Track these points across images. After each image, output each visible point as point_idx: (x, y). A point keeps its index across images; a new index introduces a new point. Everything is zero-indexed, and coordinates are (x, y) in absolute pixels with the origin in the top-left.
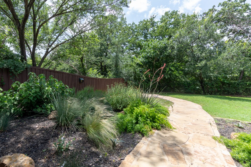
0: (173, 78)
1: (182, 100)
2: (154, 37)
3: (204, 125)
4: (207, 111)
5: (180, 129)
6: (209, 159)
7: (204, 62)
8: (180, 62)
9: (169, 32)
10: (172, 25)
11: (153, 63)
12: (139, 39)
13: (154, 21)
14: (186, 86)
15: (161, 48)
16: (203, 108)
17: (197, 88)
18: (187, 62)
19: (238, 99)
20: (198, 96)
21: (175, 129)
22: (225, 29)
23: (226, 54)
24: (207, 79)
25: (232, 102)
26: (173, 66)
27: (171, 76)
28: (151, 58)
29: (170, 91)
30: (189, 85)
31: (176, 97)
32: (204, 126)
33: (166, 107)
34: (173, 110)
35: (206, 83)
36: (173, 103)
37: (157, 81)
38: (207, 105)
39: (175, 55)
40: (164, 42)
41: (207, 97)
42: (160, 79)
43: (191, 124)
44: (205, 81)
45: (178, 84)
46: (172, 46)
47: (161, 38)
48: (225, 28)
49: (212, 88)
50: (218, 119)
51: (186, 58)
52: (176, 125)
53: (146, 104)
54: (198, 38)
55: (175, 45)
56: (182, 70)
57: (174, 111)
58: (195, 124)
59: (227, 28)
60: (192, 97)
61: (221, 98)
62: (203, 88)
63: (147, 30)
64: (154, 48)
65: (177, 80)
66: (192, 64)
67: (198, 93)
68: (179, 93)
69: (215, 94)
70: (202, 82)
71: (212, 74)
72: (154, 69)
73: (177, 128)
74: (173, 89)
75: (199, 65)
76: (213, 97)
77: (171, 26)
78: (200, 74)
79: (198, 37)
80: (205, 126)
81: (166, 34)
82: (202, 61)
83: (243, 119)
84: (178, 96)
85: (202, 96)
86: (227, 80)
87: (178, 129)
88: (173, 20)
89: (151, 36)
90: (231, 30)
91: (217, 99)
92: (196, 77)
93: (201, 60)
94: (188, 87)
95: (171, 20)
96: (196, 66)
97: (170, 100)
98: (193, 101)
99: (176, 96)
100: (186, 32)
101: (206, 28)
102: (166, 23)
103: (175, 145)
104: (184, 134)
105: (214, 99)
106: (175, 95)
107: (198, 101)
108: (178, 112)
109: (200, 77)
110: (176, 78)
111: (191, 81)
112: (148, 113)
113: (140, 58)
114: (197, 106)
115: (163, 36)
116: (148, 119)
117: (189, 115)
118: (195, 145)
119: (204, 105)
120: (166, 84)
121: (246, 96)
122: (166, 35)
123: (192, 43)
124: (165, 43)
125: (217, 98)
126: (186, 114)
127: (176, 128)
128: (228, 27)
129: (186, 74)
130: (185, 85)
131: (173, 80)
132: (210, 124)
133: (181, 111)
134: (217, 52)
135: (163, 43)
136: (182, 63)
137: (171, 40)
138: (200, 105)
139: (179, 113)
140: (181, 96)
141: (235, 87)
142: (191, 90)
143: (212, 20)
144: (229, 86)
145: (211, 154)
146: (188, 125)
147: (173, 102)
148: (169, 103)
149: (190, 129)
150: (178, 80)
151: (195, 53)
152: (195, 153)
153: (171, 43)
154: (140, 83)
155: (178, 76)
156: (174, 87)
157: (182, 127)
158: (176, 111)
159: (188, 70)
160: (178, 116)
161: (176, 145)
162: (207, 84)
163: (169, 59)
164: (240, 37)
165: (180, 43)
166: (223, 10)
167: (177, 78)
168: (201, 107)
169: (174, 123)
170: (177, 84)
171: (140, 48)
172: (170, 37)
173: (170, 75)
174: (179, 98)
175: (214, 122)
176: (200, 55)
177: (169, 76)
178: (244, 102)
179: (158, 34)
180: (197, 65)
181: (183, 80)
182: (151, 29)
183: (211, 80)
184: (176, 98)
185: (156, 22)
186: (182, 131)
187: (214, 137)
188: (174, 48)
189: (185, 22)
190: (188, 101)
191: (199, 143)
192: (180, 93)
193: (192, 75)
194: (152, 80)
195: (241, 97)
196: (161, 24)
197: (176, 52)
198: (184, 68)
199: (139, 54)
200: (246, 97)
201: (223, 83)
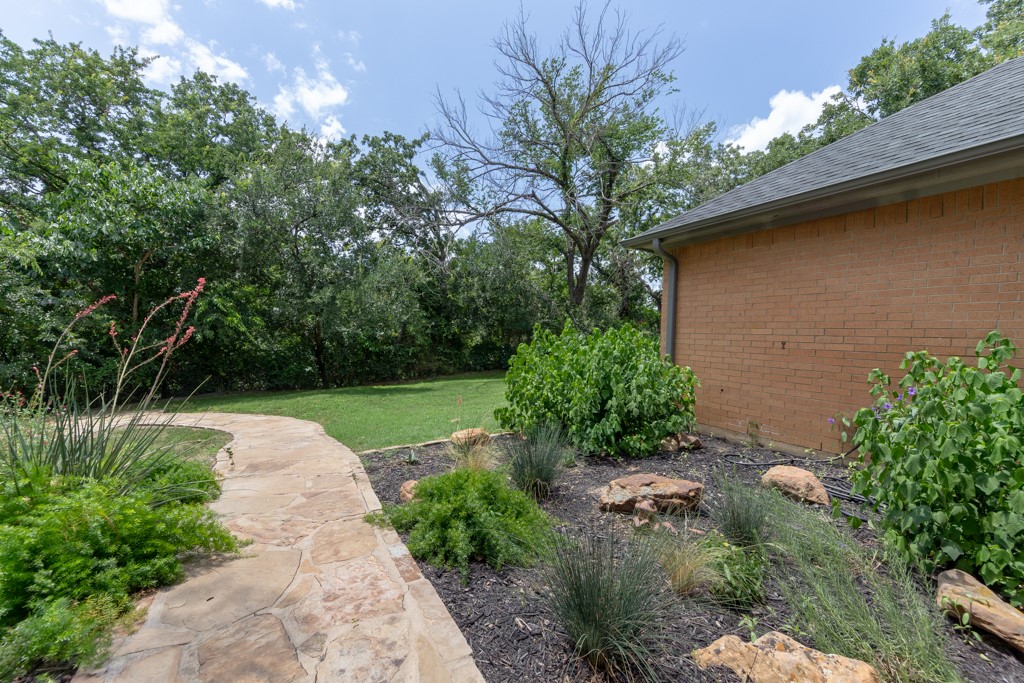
0: (226, 341)
1: (263, 417)
2: (138, 156)
3: (339, 489)
4: (339, 438)
5: (267, 534)
6: (365, 598)
7: (328, 292)
8: (253, 282)
9: (212, 158)
10: (226, 139)
11: (131, 273)
12: (40, 133)
13: (137, 81)
14: (273, 368)
15: (175, 212)
16: (329, 432)
17: (307, 370)
18: (277, 285)
19: (395, 389)
20: (310, 395)
21: (247, 544)
22: (375, 212)
23: (378, 277)
24: (331, 342)
25: (388, 399)
26: (227, 294)
27: (216, 334)
28: (121, 246)
29: (214, 391)
30: (282, 361)
31: (240, 411)
32: (340, 492)
33: (200, 458)
34: (232, 464)
35: (331, 354)
36: (230, 437)
37: (162, 357)
38: (335, 418)
39: (238, 255)
40: (193, 192)
41: (335, 393)
42: (175, 343)
43: (304, 500)
44: (327, 349)
45: (245, 361)
46: (225, 217)
47: (178, 170)
48: (376, 208)
49: (344, 366)
50: (367, 455)
51: (273, 272)
52: (250, 523)
53: (91, 479)
54: (315, 215)
55: (238, 218)
56: (262, 314)
57: (240, 468)
58: (315, 495)
59: (379, 210)
60: (293, 401)
61: (363, 393)
62: (321, 368)
63: (94, 102)
64: (140, 205)
65: (240, 347)
66: (293, 294)
67: (306, 385)
68: (249, 392)
69: (350, 384)
70: (319, 350)
71: (344, 329)
72: (136, 300)
73: (255, 538)
74: (226, 381)
75: (317, 299)
76: (347, 392)
77: (223, 140)
78: (317, 326)
79: (315, 211)
80: (344, 489)
81: (199, 161)
82: (325, 289)
83: (414, 439)
84: (246, 405)
85: (322, 393)
86: (376, 345)
87: (262, 540)
88: (229, 118)
89: (121, 145)
90: (386, 219)
91: (356, 397)
92: (303, 335)
93: (321, 287)
94: (281, 369)
95: (221, 114)
96: (309, 301)
97: (216, 428)
98: (297, 415)
99: (238, 405)
100: (277, 181)
101: (336, 192)
102: (201, 117)
103: (255, 615)
104: (284, 549)
105: (350, 398)
106: (237, 402)
107: (313, 409)
108: (254, 468)
109: (317, 336)
110: (238, 340)
111: (289, 349)
112: (102, 527)
113: (43, 233)
114: (310, 429)
115: (188, 167)
116: (108, 556)
117: (291, 467)
118: (322, 576)
119: (329, 422)
120: (198, 365)
121: (407, 381)
122: (201, 165)
123: (296, 227)
124: (196, 196)
125: (357, 393)
126: (284, 466)
127: (250, 537)
128: (381, 208)
129: (273, 325)
130: (269, 362)
131: (226, 347)
132: (352, 478)
133: (264, 460)
134: (360, 270)
135: (184, 193)
136: (262, 285)
137: (222, 193)
138: (317, 424)
139: (257, 473)
140: (257, 403)
141: (389, 362)
142: (288, 378)
143: (349, 173)
144: (379, 361)
145: (369, 578)
146: (294, 508)
147: (227, 431)
148: (214, 439)
149: (301, 518)
150: (246, 346)
151: (305, 260)
152: (325, 604)
153: (220, 205)
154: (42, 369)
155: (244, 333)
156: (229, 373)
157: (274, 525)
158: (243, 468)
159: (282, 314)
160: (256, 485)
161: (258, 613)
162: (331, 358)
163: (212, 263)
164: (402, 241)
165: (258, 216)
166: (372, 157)
167: (244, 341)
168: (321, 429)
169: (242, 522)
170: (242, 364)
171: (44, 182)
172: (218, 180)
173: (213, 327)
174: (252, 413)
175: (362, 466)
176: (317, 267)
177: (210, 334)
178: (408, 395)
179: (162, 147)
180: (310, 297)
181: (263, 346)
182: (118, 112)
183: (342, 345)
184: (239, 415)
185: (147, 91)
186: (276, 542)
187: (368, 516)
188: (236, 228)
189: (274, 146)
190: (282, 418)
191: (334, 558)
192: (253, 392)
193: (293, 330)
194: (129, 353)
195: (399, 383)
196: (175, 112)
197: (242, 242)
198: (269, 306)
199: (36, 210)
200: (407, 384)
201: (368, 354)
